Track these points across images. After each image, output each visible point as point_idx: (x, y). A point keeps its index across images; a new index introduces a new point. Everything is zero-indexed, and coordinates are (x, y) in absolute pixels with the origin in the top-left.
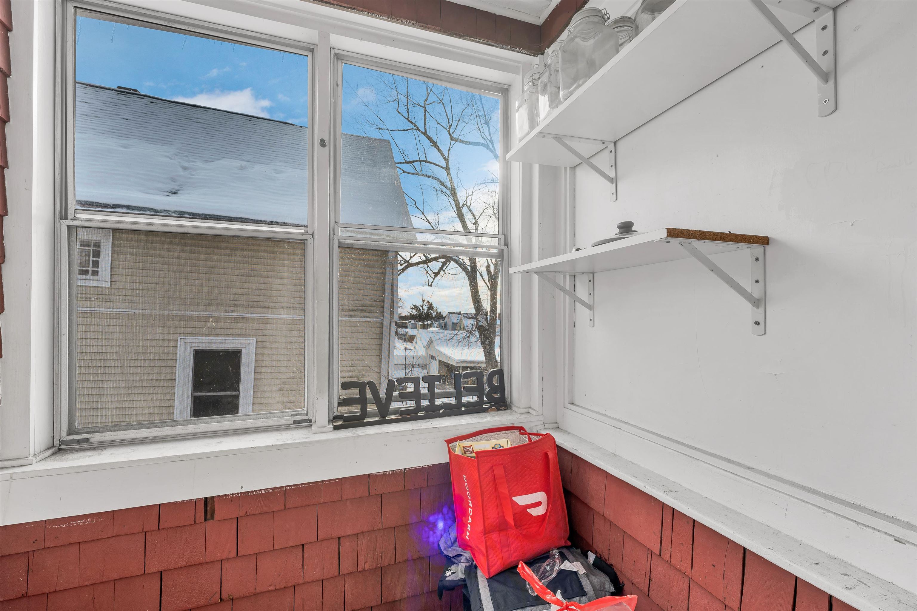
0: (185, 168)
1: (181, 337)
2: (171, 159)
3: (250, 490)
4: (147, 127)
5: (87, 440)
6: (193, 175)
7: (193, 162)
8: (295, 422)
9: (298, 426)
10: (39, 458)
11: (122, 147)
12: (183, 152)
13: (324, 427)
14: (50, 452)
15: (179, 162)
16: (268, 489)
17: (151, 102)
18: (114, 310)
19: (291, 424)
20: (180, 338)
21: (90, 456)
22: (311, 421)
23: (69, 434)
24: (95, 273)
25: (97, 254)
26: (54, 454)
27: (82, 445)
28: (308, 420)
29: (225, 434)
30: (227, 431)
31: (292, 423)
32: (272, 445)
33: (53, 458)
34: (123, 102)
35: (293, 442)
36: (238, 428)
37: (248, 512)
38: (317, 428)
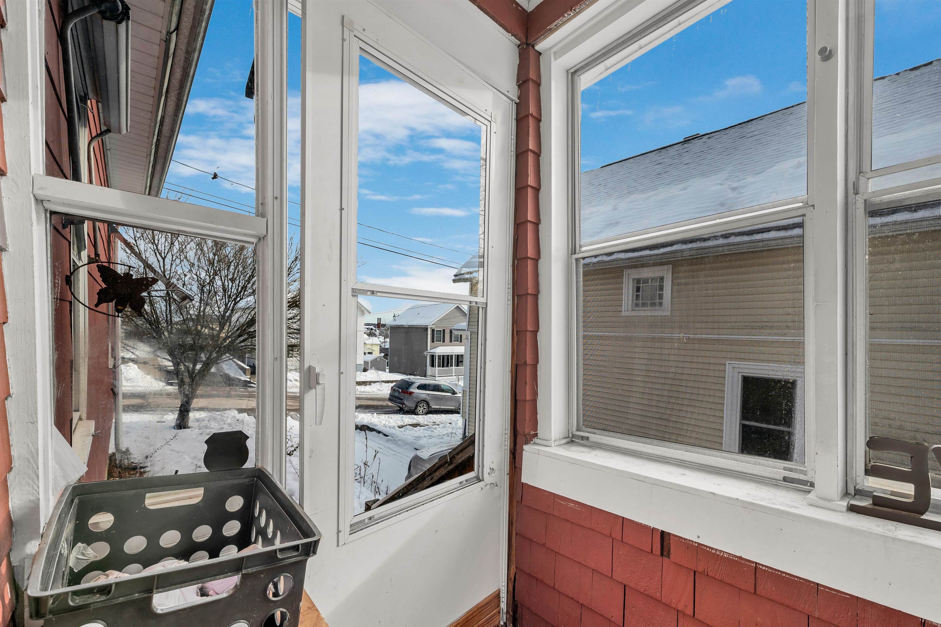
0: (734, 189)
1: (729, 362)
2: (721, 184)
3: (710, 546)
4: (703, 164)
5: (587, 438)
6: (742, 193)
7: (744, 179)
8: (785, 479)
9: (790, 486)
10: (557, 443)
11: (682, 190)
12: (734, 174)
13: (830, 501)
14: (565, 441)
15: (730, 185)
16: (732, 554)
17: (709, 138)
18: (673, 335)
19: (780, 481)
20: (727, 362)
21: (583, 452)
22: (812, 485)
23: (578, 430)
24: (661, 304)
25: (661, 288)
26: (568, 443)
27: (584, 442)
28: (808, 482)
29: (695, 467)
30: (697, 465)
31: (782, 479)
32: (737, 499)
33: (566, 445)
34: (686, 150)
35: (768, 505)
36: (710, 464)
37: (706, 571)
38: (816, 498)
